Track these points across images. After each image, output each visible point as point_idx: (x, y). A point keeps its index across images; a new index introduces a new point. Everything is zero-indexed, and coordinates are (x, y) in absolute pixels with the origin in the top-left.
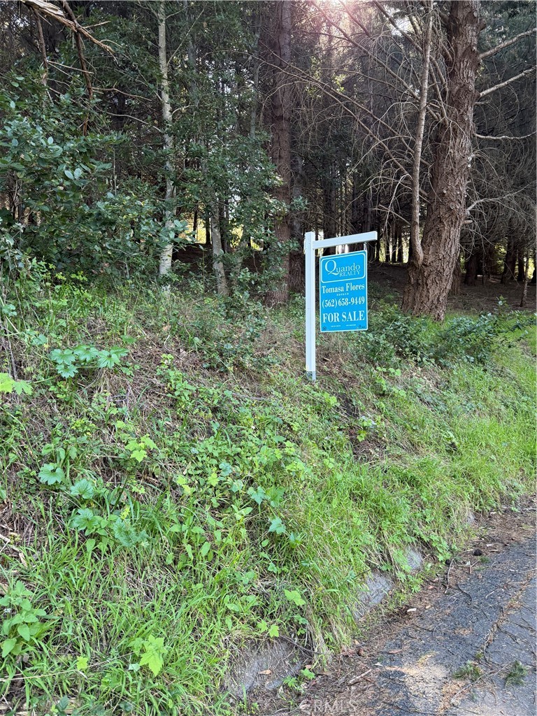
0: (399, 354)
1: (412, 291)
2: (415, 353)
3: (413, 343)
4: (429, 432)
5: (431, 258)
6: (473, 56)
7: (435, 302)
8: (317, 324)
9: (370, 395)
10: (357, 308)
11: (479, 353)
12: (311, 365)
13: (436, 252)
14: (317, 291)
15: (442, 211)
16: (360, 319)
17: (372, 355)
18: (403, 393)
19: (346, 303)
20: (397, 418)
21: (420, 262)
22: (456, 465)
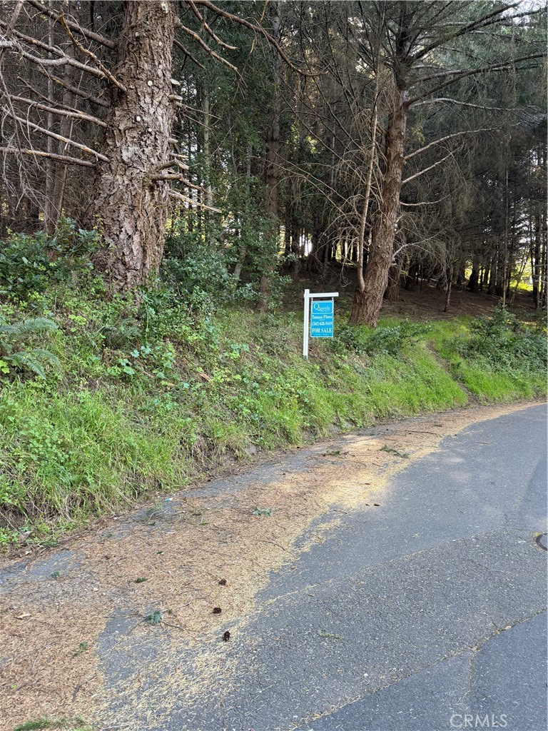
0: (347, 348)
1: (357, 307)
2: (355, 348)
3: (355, 342)
4: (359, 384)
5: (369, 288)
6: (400, 160)
7: (371, 315)
8: (309, 334)
9: (333, 368)
10: (329, 320)
11: (393, 349)
12: (306, 353)
13: (373, 284)
14: (310, 318)
15: (377, 259)
16: (329, 333)
17: (333, 348)
18: (348, 367)
19: (324, 324)
20: (345, 378)
21: (363, 290)
22: (369, 398)
